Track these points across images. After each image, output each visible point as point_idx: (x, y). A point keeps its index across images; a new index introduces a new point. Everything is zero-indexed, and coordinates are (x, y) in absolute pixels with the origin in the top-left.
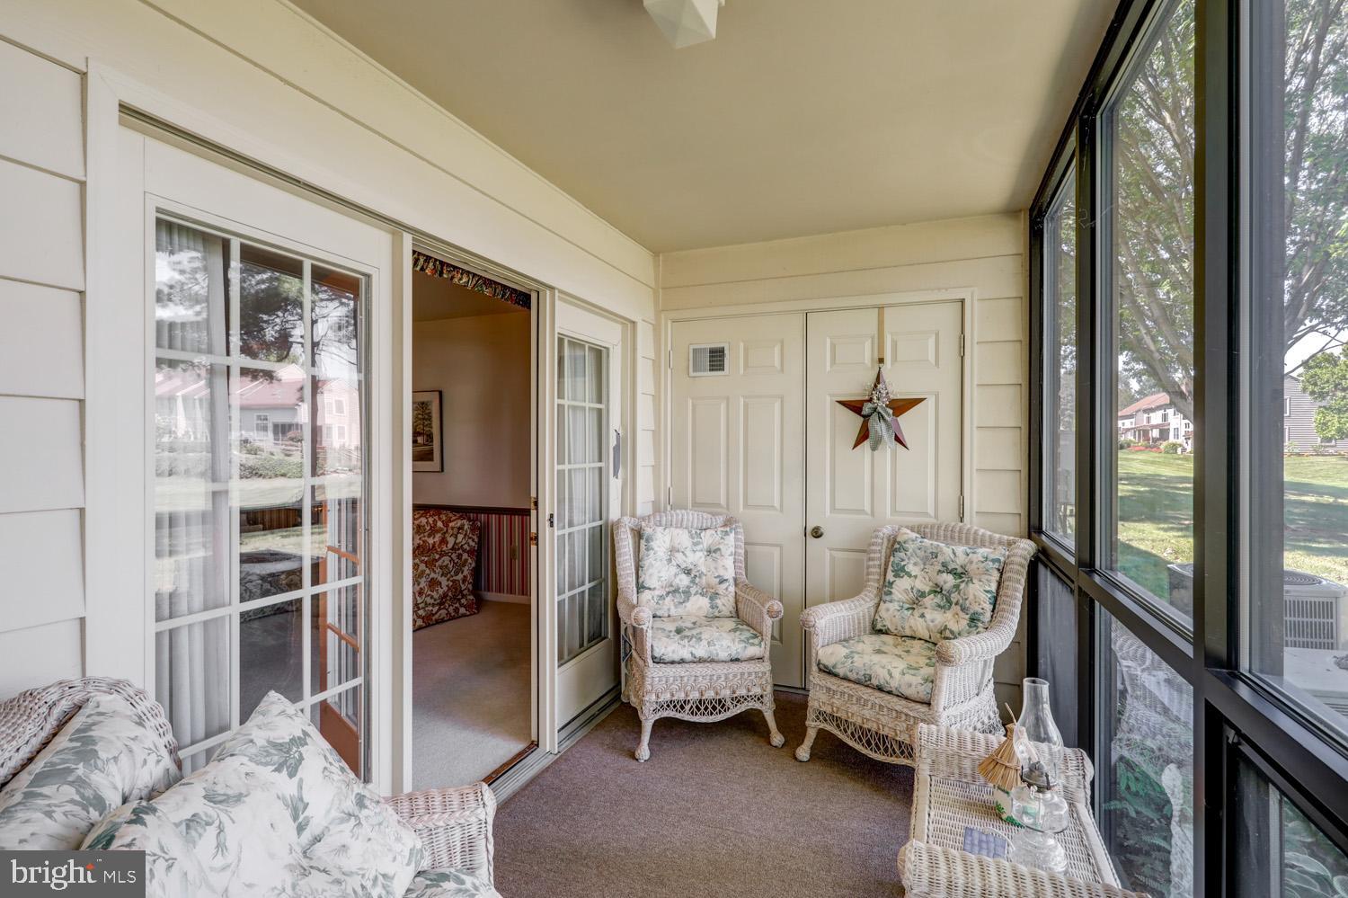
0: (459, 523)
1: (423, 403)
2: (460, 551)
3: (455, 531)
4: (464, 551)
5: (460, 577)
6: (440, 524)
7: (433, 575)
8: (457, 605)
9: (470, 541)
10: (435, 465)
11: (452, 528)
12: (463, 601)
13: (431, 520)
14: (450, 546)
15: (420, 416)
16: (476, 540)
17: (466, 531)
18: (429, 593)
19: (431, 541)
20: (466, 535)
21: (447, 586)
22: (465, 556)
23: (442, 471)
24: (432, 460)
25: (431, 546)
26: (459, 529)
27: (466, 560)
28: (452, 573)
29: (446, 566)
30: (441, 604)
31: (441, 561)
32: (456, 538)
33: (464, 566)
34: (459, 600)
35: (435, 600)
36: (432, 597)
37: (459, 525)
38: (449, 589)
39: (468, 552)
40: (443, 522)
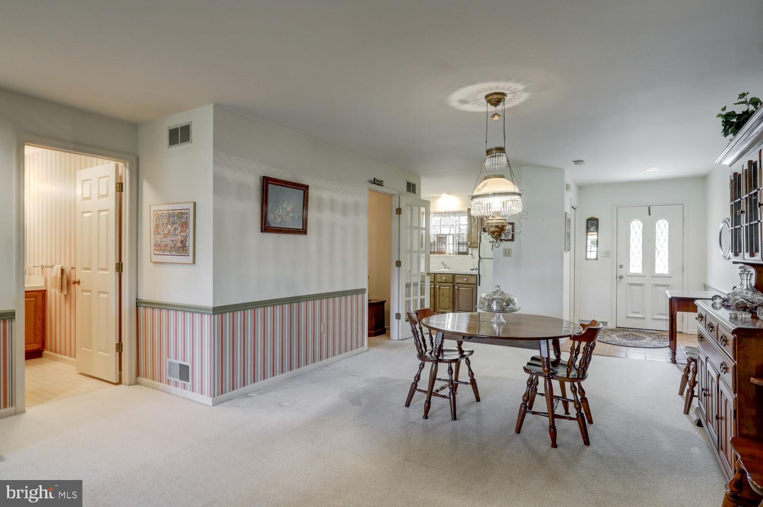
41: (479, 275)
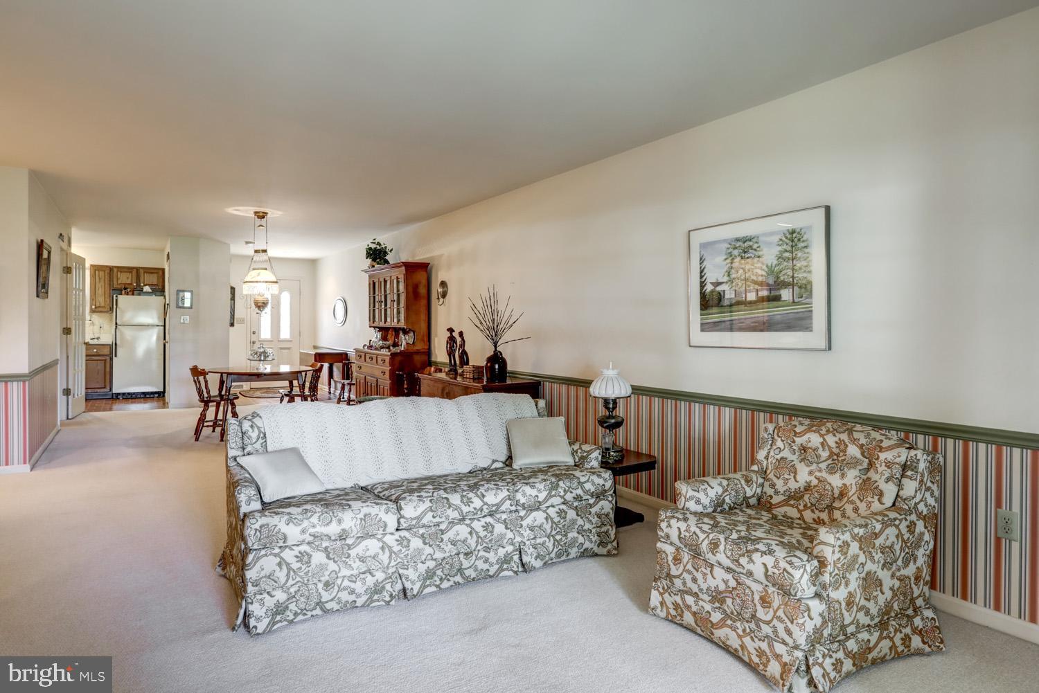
0: (903, 455)
1: (793, 232)
2: (913, 517)
3: (897, 471)
4: (920, 515)
5: (910, 571)
6: (853, 451)
7: (870, 566)
8: (908, 630)
9: (928, 494)
10: (816, 338)
11: (889, 465)
12: (917, 621)
13: (831, 440)
14: (888, 500)
15: (787, 254)
16: (937, 493)
17: (922, 475)
18: (863, 602)
19: (836, 481)
20: (922, 481)
21: (891, 589)
22: (920, 526)
23: (830, 348)
24: (808, 328)
25: (837, 492)
26: (905, 467)
27: (922, 534)
28: (900, 562)
29: (891, 547)
30: (883, 625)
31: (883, 537)
32: (900, 486)
33: (918, 546)
34: (910, 618)
35: (872, 619)
36: (867, 613)
37: (902, 459)
38: (895, 595)
39: (924, 518)
40: (861, 446)
41: (116, 344)
